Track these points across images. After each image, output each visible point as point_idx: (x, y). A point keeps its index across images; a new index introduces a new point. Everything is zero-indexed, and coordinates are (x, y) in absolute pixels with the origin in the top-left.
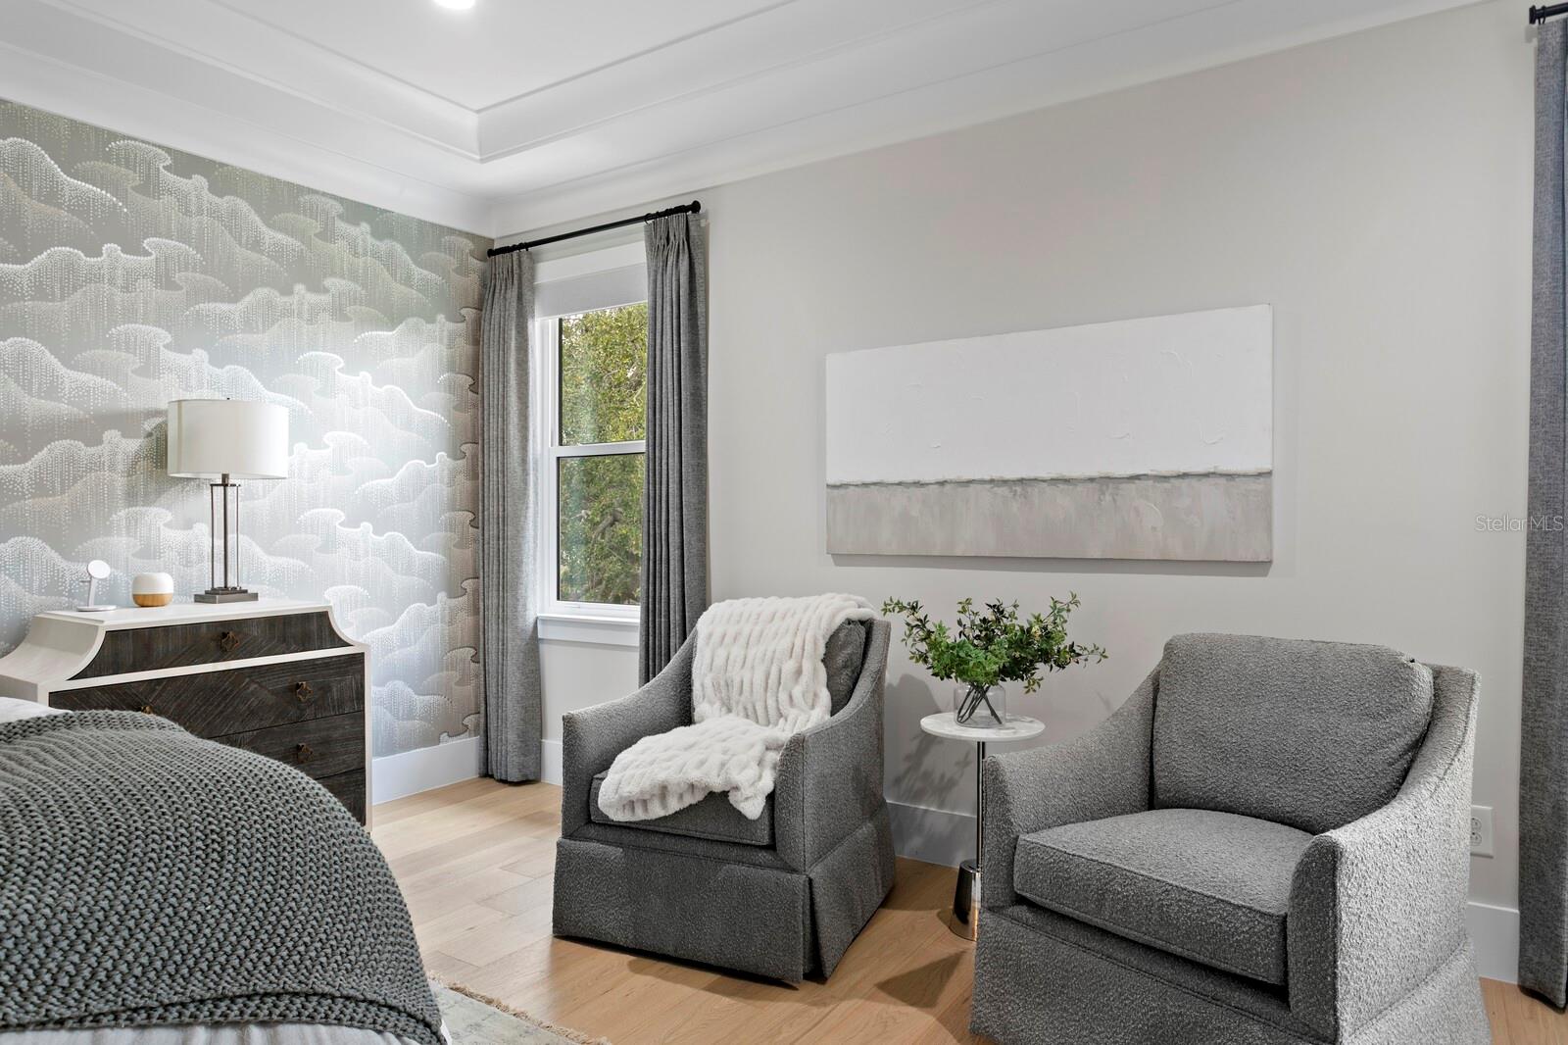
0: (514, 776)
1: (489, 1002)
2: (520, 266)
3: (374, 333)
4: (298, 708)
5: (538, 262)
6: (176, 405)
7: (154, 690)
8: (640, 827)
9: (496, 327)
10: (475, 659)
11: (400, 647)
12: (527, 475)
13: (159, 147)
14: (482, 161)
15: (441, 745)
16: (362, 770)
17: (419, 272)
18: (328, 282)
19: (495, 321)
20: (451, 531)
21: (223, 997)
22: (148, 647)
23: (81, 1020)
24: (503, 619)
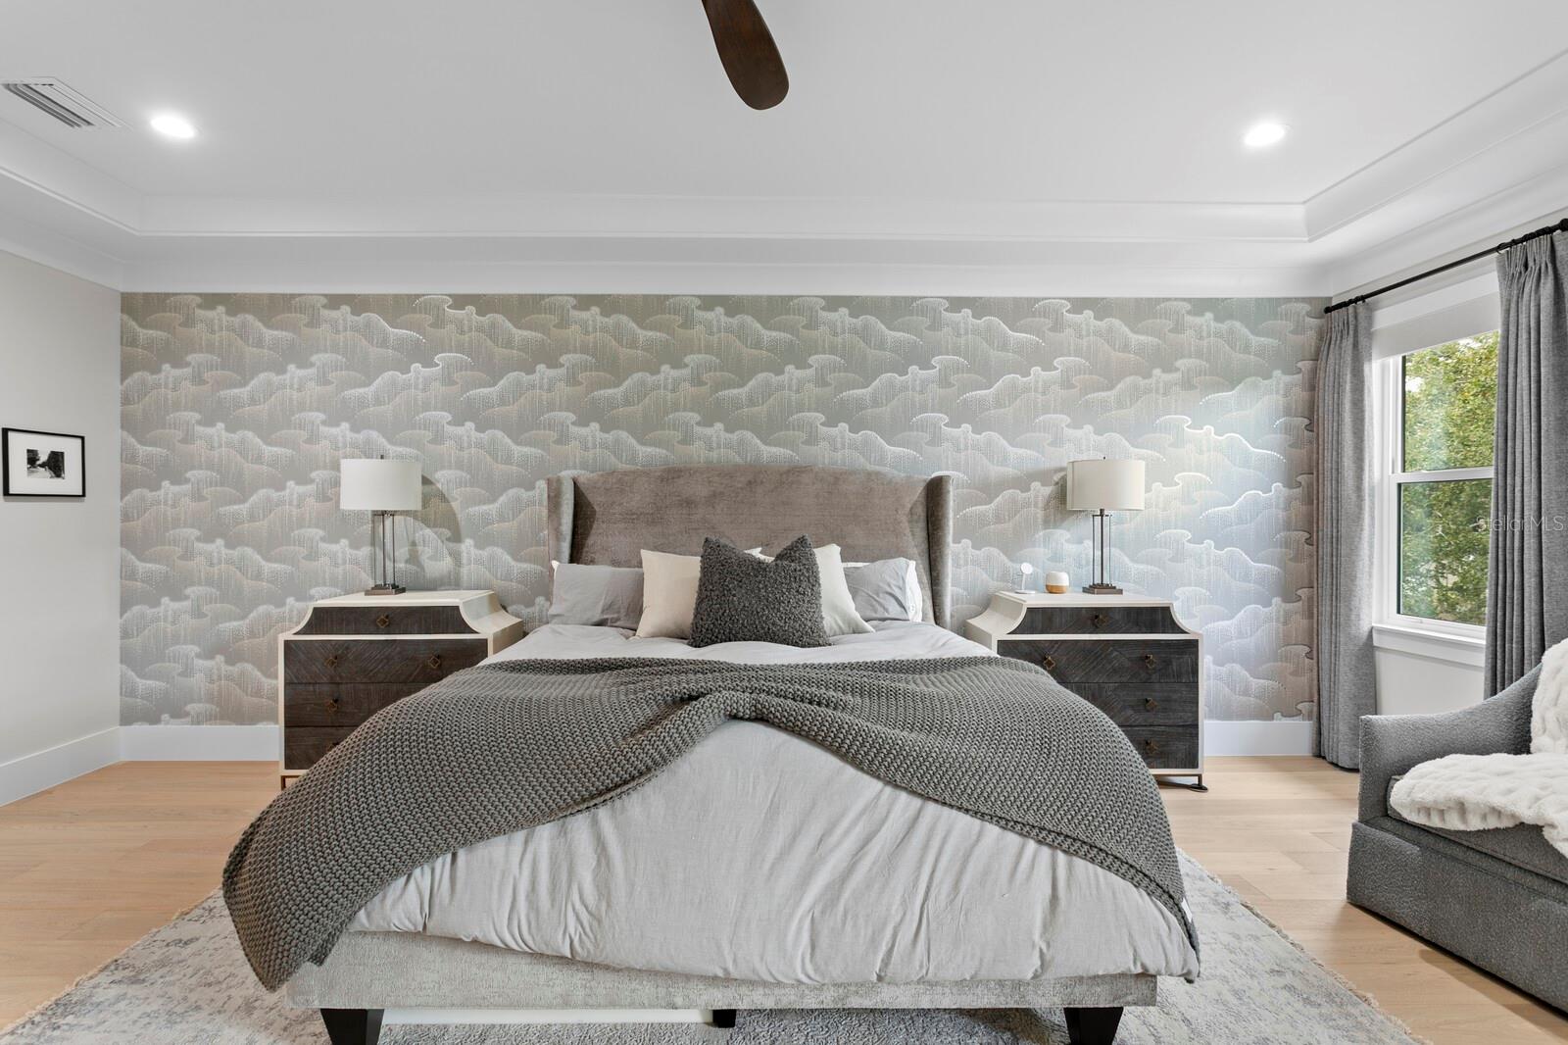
0: (1345, 762)
1: (1272, 926)
2: (1356, 317)
3: (1216, 395)
4: (1147, 673)
5: (1376, 310)
6: (1071, 465)
7: (1053, 647)
8: (1440, 833)
9: (1331, 374)
10: (1309, 655)
11: (1237, 638)
12: (1362, 500)
13: (1063, 299)
14: (1310, 241)
15: (1275, 721)
16: (1196, 726)
17: (1255, 340)
18: (1179, 363)
19: (1330, 368)
20: (1286, 548)
21: (1044, 829)
22: (1050, 620)
23: (976, 813)
24: (1335, 625)
